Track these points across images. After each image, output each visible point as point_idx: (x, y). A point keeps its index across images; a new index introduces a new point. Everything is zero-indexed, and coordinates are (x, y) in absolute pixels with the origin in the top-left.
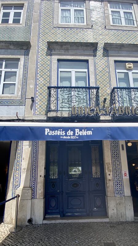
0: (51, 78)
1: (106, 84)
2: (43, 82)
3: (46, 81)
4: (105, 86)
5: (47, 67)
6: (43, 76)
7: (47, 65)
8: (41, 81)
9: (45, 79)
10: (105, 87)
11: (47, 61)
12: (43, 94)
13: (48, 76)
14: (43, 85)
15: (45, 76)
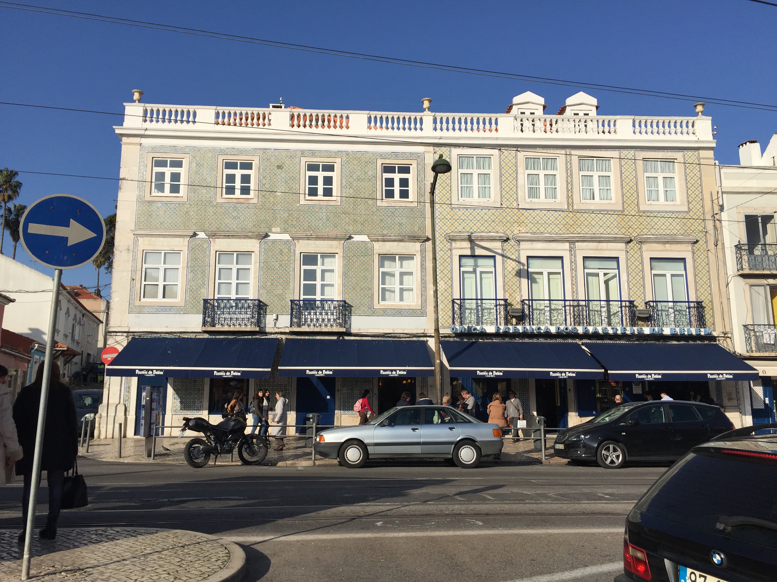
0: (452, 281)
1: (516, 289)
2: (444, 287)
3: (448, 285)
4: (514, 291)
5: (447, 266)
6: (444, 279)
7: (447, 264)
8: (442, 285)
9: (446, 283)
10: (514, 293)
11: (447, 259)
12: (444, 302)
13: (449, 279)
14: (444, 290)
15: (446, 279)
